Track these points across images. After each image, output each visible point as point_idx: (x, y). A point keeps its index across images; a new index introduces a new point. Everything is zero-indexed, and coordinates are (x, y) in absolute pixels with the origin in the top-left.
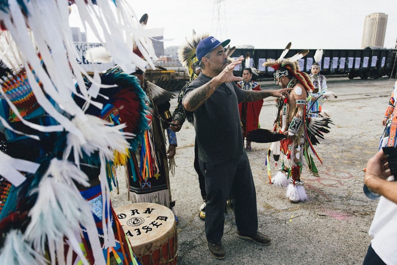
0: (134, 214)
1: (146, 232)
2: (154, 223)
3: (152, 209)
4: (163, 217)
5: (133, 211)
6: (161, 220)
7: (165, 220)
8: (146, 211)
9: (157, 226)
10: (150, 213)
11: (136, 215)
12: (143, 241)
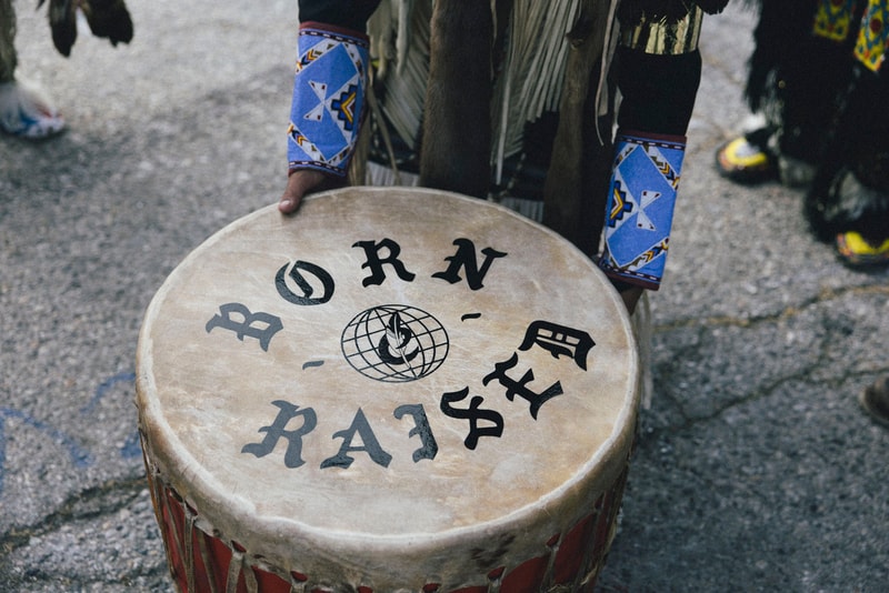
0: (377, 278)
1: (471, 443)
2: (515, 374)
3: (491, 254)
4: (568, 331)
5: (370, 248)
6: (556, 351)
7: (581, 362)
8: (455, 262)
9: (536, 401)
10: (476, 282)
11: (393, 289)
12: (457, 518)
